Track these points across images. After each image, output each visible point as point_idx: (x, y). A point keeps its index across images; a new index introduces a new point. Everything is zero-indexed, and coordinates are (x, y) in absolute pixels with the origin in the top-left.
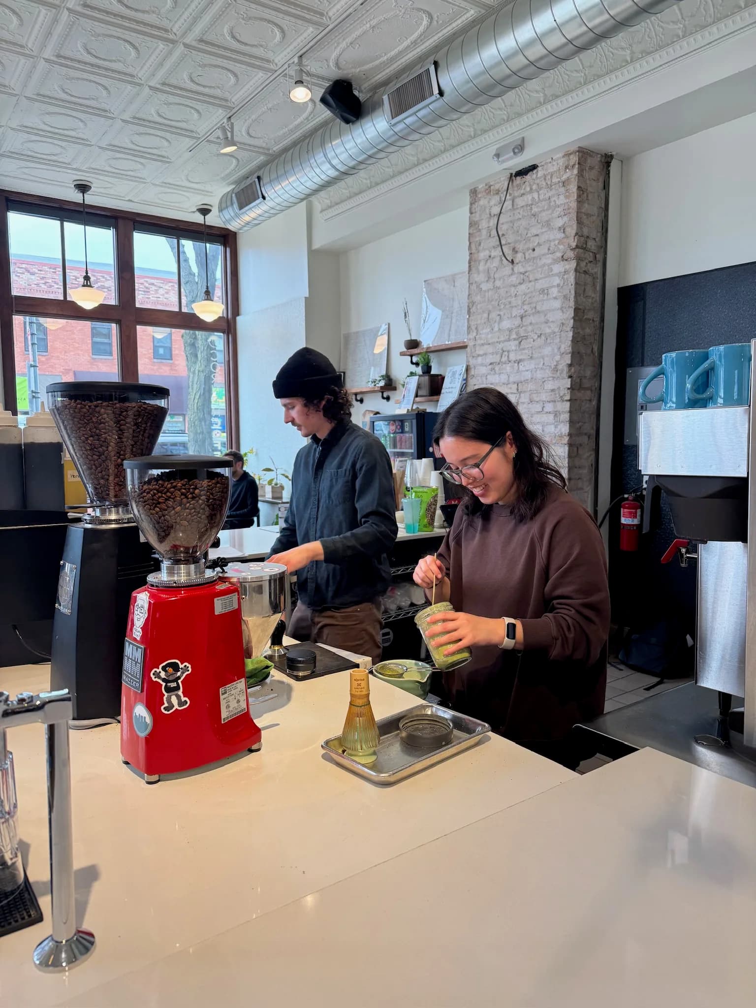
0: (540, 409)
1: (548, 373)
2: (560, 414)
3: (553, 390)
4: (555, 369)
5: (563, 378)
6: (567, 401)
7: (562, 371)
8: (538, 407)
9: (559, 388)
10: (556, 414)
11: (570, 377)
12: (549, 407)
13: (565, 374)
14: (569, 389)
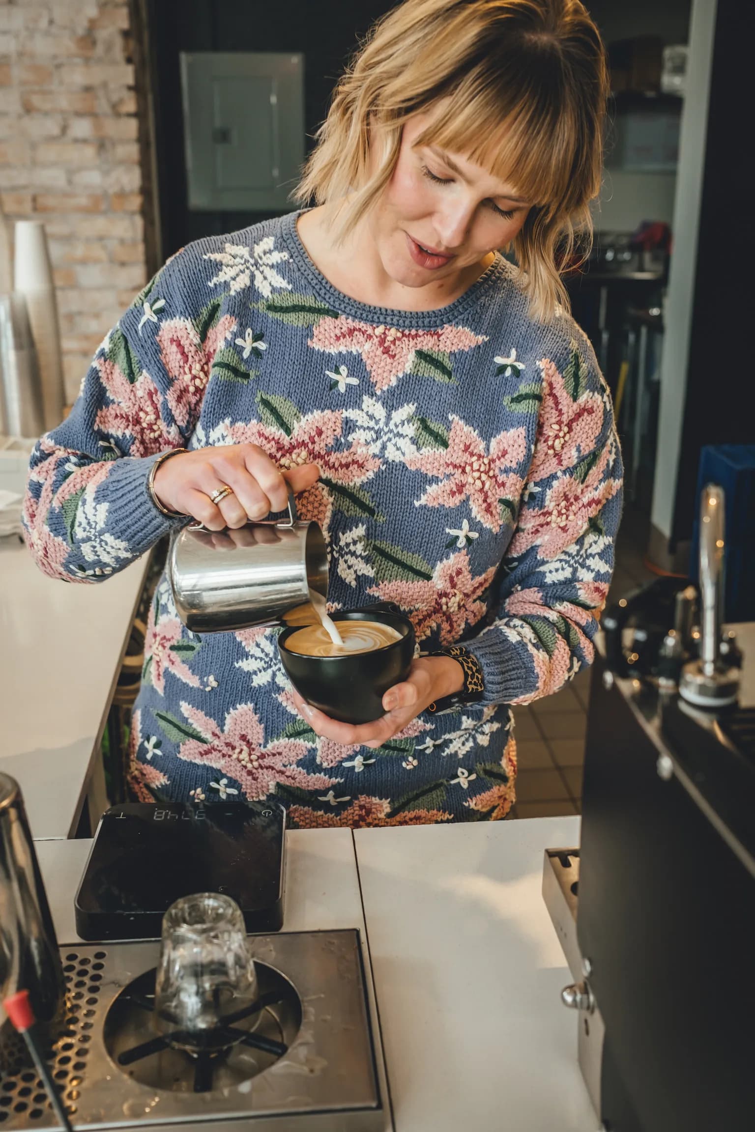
0: (55, 131)
1: (68, 45)
2: (114, 144)
3: (88, 89)
4: (88, 40)
5: (113, 63)
6: (129, 115)
7: (109, 48)
8: (52, 127)
9: (105, 85)
10: (102, 145)
11: (129, 60)
12: (82, 128)
13: (118, 53)
14: (130, 88)
